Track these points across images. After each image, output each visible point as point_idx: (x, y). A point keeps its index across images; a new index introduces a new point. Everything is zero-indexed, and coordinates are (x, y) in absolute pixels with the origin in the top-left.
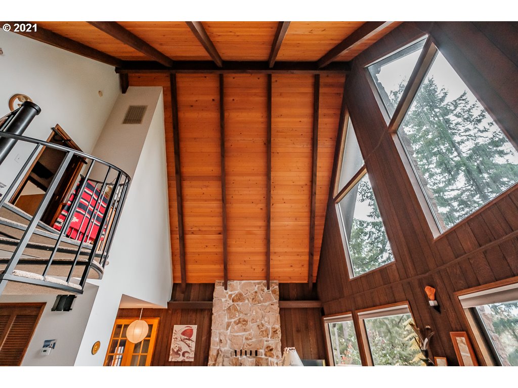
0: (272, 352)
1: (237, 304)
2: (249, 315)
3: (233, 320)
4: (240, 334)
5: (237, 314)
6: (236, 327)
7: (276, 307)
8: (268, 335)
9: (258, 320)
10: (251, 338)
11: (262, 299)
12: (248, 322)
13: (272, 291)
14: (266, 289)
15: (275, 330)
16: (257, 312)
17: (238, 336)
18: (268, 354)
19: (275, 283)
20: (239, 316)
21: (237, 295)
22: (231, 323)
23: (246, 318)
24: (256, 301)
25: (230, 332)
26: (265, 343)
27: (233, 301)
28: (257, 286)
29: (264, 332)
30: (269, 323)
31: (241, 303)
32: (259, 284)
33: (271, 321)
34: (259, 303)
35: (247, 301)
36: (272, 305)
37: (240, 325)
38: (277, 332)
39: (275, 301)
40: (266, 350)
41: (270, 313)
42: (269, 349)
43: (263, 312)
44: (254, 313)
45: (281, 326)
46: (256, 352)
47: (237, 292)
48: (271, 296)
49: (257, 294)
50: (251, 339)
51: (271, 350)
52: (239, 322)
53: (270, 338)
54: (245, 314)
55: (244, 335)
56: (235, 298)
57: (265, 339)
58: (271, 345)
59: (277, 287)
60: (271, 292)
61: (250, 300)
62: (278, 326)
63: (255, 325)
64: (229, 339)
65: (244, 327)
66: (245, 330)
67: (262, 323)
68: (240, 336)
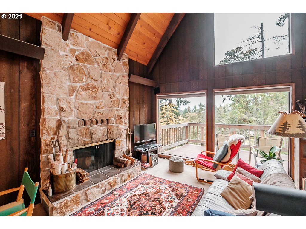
0: (122, 120)
1: (84, 66)
2: (99, 82)
3: (78, 85)
4: (89, 102)
5: (84, 78)
6: (84, 93)
7: (126, 79)
8: (118, 105)
9: (110, 90)
10: (102, 106)
11: (112, 68)
12: (99, 91)
13: (123, 63)
14: (116, 58)
15: (124, 101)
16: (108, 81)
17: (86, 104)
18: (118, 122)
19: (126, 56)
20: (87, 81)
21: (83, 53)
22: (76, 87)
23: (96, 85)
24: (107, 68)
25: (76, 98)
26: (116, 112)
27: (77, 60)
28: (108, 52)
29: (116, 102)
30: (119, 93)
31: (89, 66)
32: (109, 49)
33: (121, 92)
34: (110, 71)
35: (96, 66)
36: (123, 76)
37: (88, 91)
38: (126, 102)
39: (125, 74)
40: (117, 118)
41: (121, 84)
42: (119, 117)
43: (114, 82)
44: (105, 81)
45: (129, 98)
46: (107, 120)
47: (82, 49)
48: (122, 68)
49: (108, 61)
50: (102, 108)
51: (121, 118)
52: (88, 88)
53: (120, 107)
54: (95, 80)
55: (95, 103)
56: (81, 57)
57: (115, 108)
58: (120, 114)
59: (127, 60)
60: (121, 63)
61: (101, 65)
62: (127, 98)
63: (106, 94)
64: (75, 107)
65: (94, 95)
66: (95, 98)
67: (113, 93)
68: (90, 104)
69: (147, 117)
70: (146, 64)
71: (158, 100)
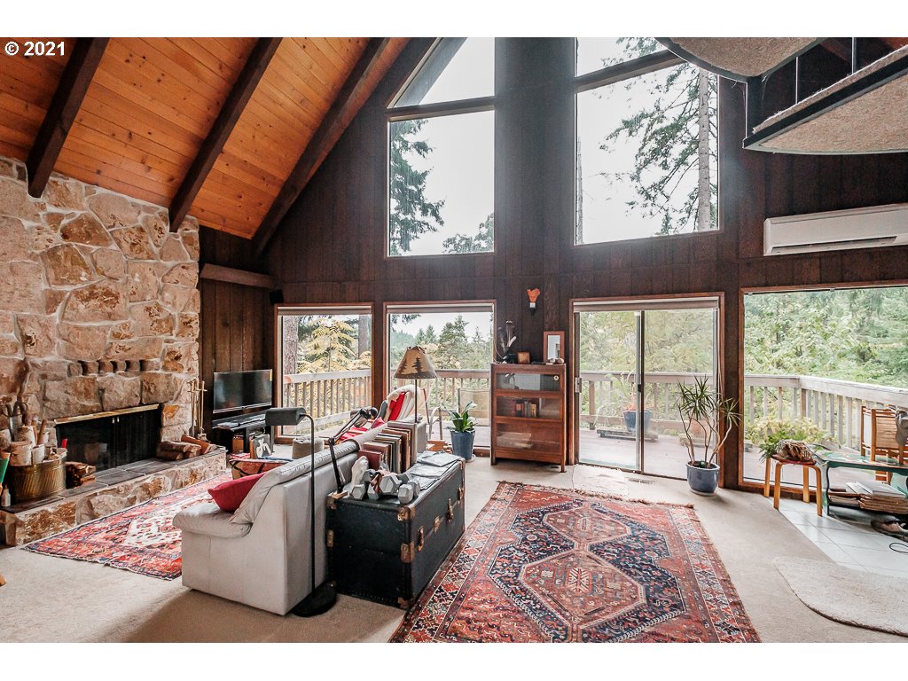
0: (179, 362)
1: (83, 249)
2: (121, 281)
3: (68, 288)
4: (96, 324)
5: (84, 273)
6: (82, 307)
7: (193, 274)
8: (171, 329)
9: (148, 297)
10: (128, 333)
11: (156, 250)
12: (122, 300)
13: (184, 238)
14: (167, 228)
15: (187, 320)
16: (144, 278)
17: (89, 329)
18: (171, 366)
19: (192, 221)
20: (90, 279)
21: (79, 222)
22: (62, 294)
23: (112, 288)
24: (141, 251)
25: (63, 317)
26: (164, 345)
27: (65, 236)
28: (143, 214)
29: (163, 323)
30: (174, 305)
31: (95, 248)
32: (148, 210)
33: (178, 301)
34: (149, 258)
35: (114, 247)
36: (183, 267)
37: (93, 302)
38: (192, 324)
39: (190, 261)
40: (167, 358)
41: (179, 284)
42: (173, 356)
43: (160, 280)
44: (137, 280)
45: (202, 315)
46: (142, 362)
47: (78, 213)
48: (181, 249)
49: (144, 235)
50: (128, 337)
51: (178, 358)
52: (92, 295)
53: (174, 335)
54: (110, 278)
55: (109, 327)
56: (75, 230)
57: (163, 337)
58: (177, 349)
59: (195, 231)
60: (180, 239)
61: (126, 246)
62: (194, 314)
63: (139, 309)
64: (60, 336)
65: (109, 310)
66: (110, 316)
67: (157, 304)
68: (98, 328)
69: (251, 356)
70: (249, 237)
71: (279, 317)
